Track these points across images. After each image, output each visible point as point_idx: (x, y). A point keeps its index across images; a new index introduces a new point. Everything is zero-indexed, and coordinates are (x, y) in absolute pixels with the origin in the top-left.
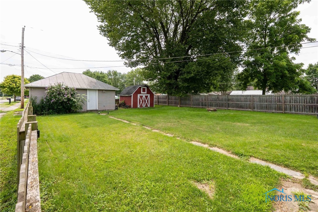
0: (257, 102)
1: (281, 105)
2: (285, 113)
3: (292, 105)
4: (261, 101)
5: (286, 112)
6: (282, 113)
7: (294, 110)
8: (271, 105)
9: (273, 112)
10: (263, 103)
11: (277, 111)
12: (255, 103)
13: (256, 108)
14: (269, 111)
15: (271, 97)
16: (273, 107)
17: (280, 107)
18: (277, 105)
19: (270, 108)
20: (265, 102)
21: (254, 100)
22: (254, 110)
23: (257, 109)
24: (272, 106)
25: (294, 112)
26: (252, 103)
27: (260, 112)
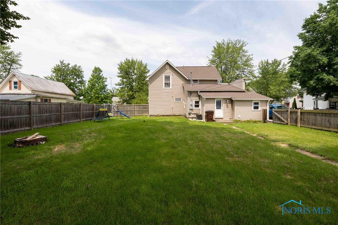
0: (37, 113)
4: (41, 111)
7: (67, 120)
10: (43, 115)
14: (49, 125)
18: (56, 116)
19: (50, 121)
20: (45, 113)
24: (52, 117)
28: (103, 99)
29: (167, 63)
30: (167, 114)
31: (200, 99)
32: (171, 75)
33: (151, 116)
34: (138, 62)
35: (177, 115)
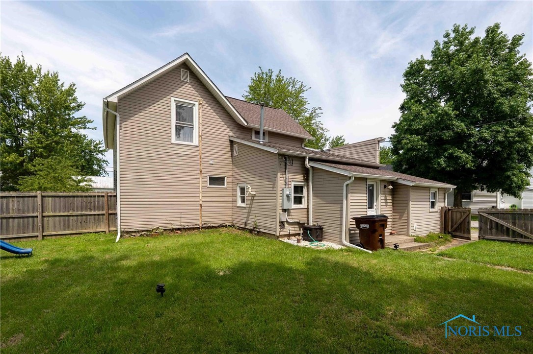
29: (185, 65)
30: (186, 223)
31: (307, 180)
32: (197, 104)
33: (128, 233)
34: (43, 74)
35: (215, 227)
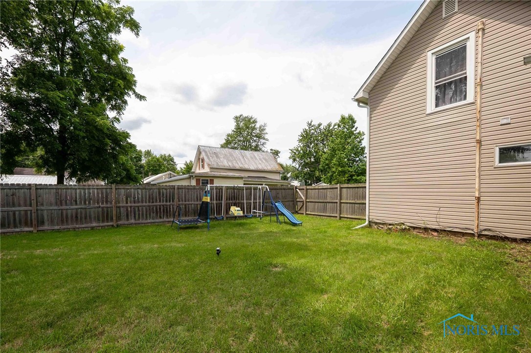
0: (51, 205)
1: (109, 210)
2: (118, 226)
3: (131, 207)
4: (61, 201)
5: (120, 223)
6: (113, 226)
7: (133, 217)
8: (88, 211)
9: (92, 228)
10: (68, 207)
11: (101, 224)
12: (42, 208)
13: (46, 223)
14: (83, 226)
15: (87, 190)
16: (92, 213)
17: (107, 214)
18: (100, 209)
19: (86, 218)
20: (71, 204)
21: (40, 199)
22: (41, 228)
23: (52, 222)
24: (90, 212)
25: (133, 221)
26: (33, 208)
27: (59, 231)
28: (354, 175)
